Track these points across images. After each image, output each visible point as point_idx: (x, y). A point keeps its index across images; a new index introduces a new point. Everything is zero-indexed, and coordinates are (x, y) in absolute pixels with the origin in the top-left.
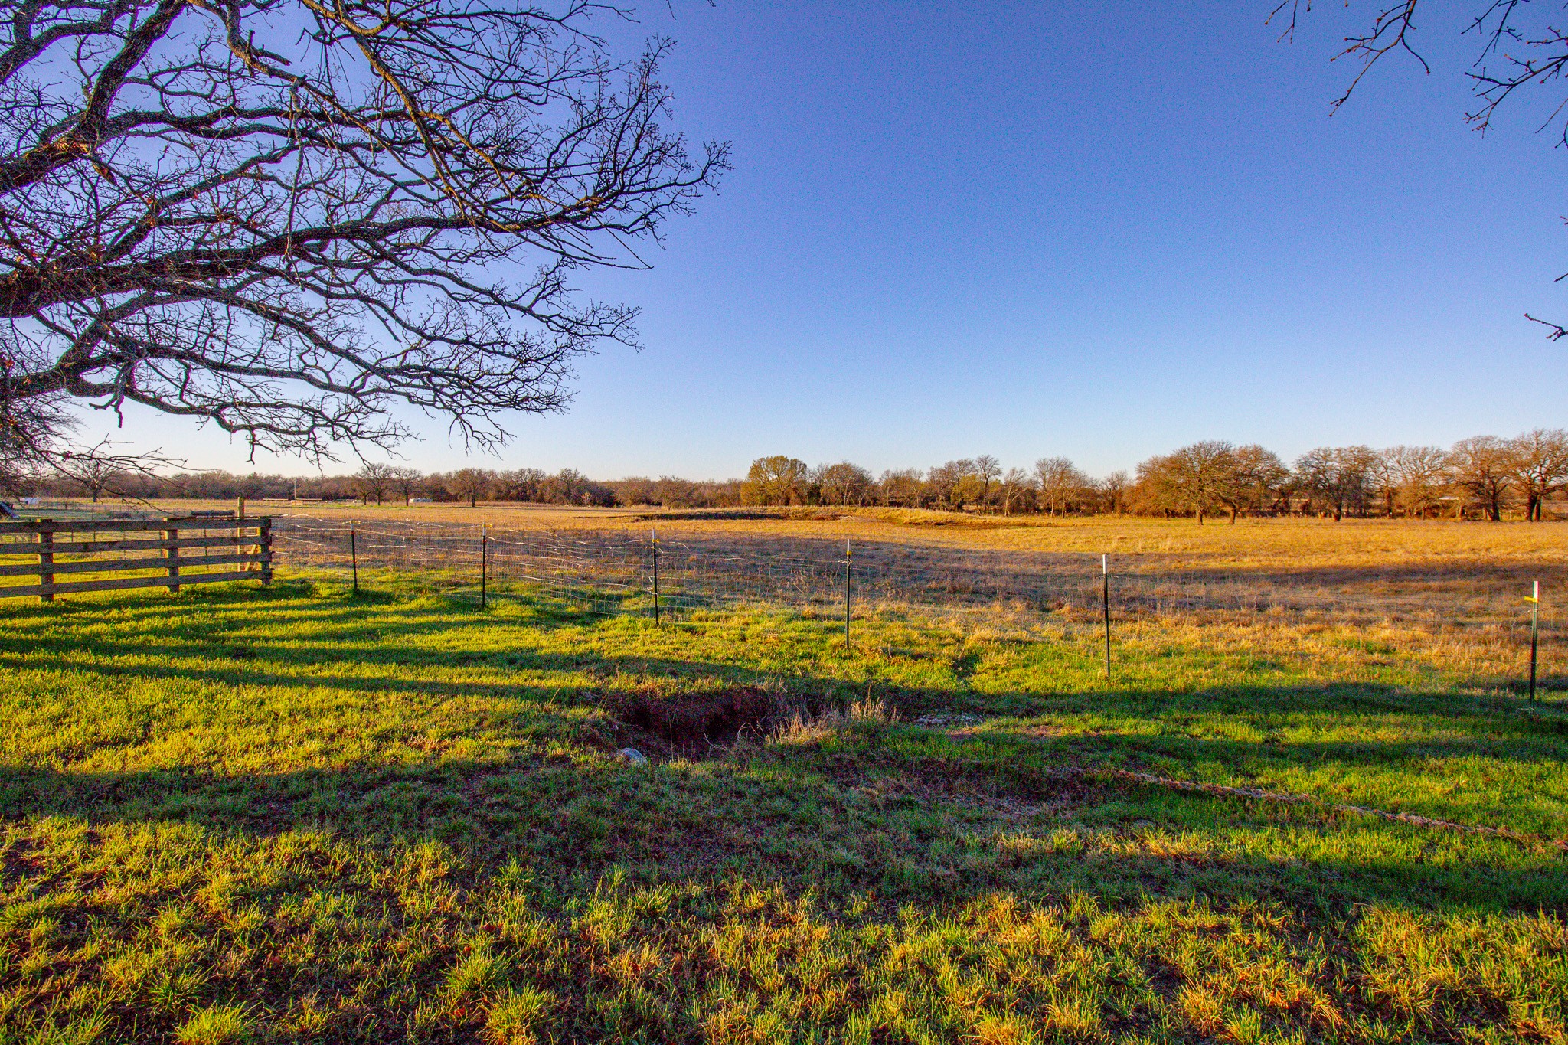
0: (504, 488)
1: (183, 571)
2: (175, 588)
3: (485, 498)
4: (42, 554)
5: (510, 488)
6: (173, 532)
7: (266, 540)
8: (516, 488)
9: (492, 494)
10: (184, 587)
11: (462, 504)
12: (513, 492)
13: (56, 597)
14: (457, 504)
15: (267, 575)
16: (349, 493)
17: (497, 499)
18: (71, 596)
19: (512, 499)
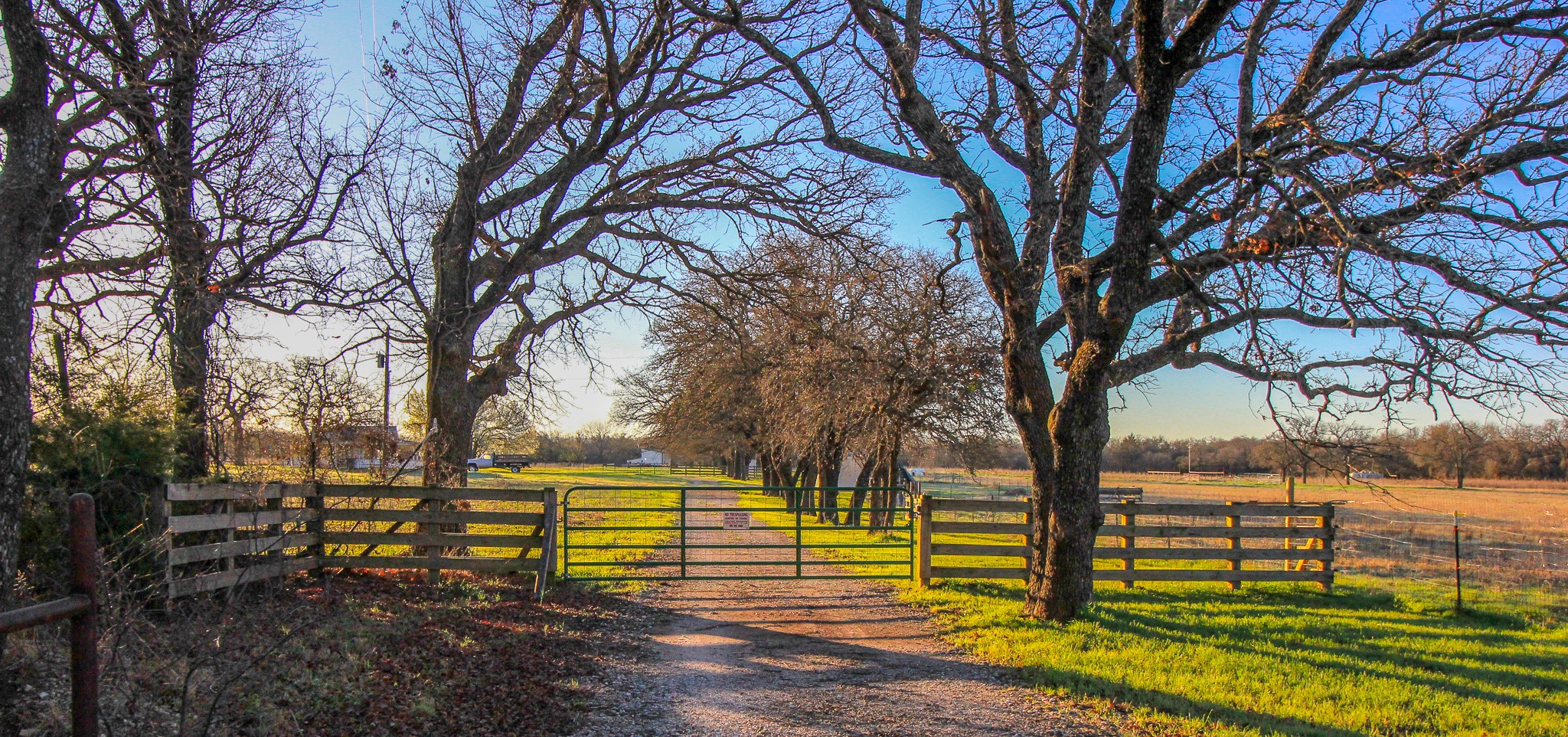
0: (1514, 456)
1: (1246, 566)
2: (1236, 585)
3: (1477, 472)
4: (1126, 537)
5: (1525, 453)
6: (1236, 519)
7: (1329, 533)
8: (1539, 455)
9: (1490, 465)
10: (1246, 584)
11: (1435, 483)
12: (1532, 463)
13: (1136, 584)
14: (1430, 483)
15: (1327, 577)
16: (1262, 464)
17: (1501, 474)
18: (1149, 585)
19: (1530, 474)
